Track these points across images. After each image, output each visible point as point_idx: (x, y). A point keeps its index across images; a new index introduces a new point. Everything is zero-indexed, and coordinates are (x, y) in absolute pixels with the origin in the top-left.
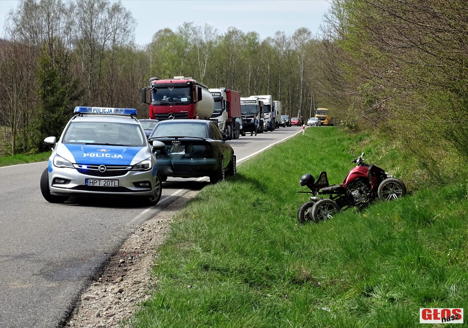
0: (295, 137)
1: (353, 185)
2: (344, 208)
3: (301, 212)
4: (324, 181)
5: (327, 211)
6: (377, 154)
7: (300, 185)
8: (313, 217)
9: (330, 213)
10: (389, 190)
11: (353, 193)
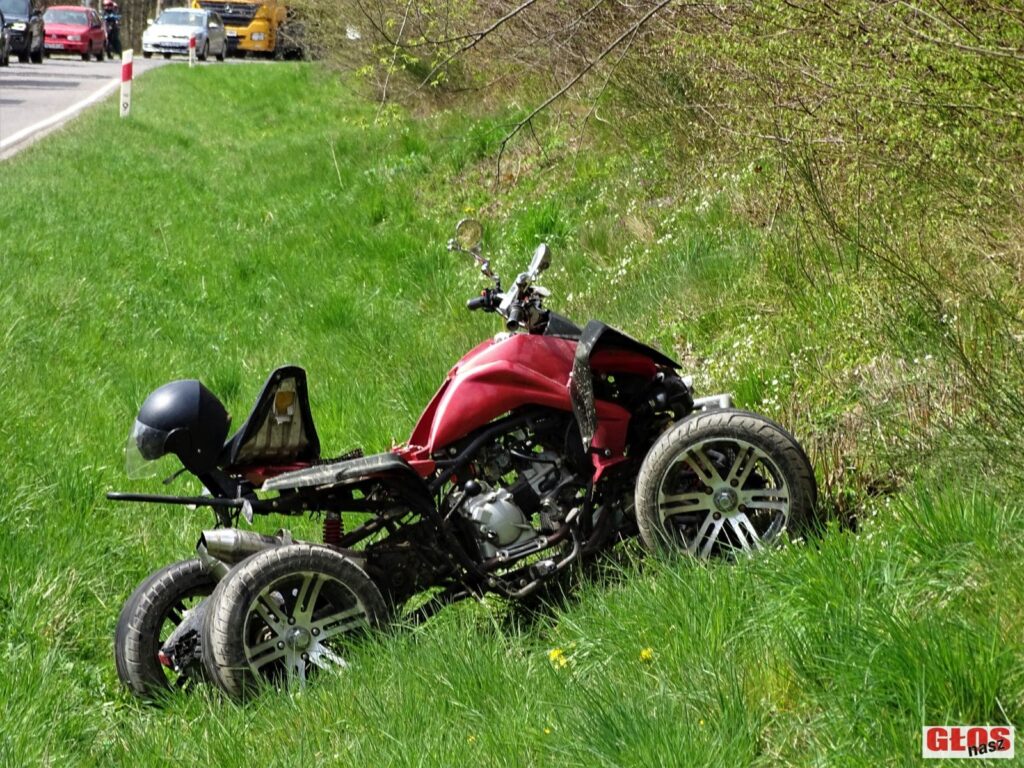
0: (71, 127)
1: (474, 454)
2: (416, 601)
3: (142, 628)
4: (288, 425)
5: (309, 626)
6: (598, 243)
7: (134, 450)
8: (220, 660)
9: (329, 634)
10: (708, 490)
11: (475, 510)
